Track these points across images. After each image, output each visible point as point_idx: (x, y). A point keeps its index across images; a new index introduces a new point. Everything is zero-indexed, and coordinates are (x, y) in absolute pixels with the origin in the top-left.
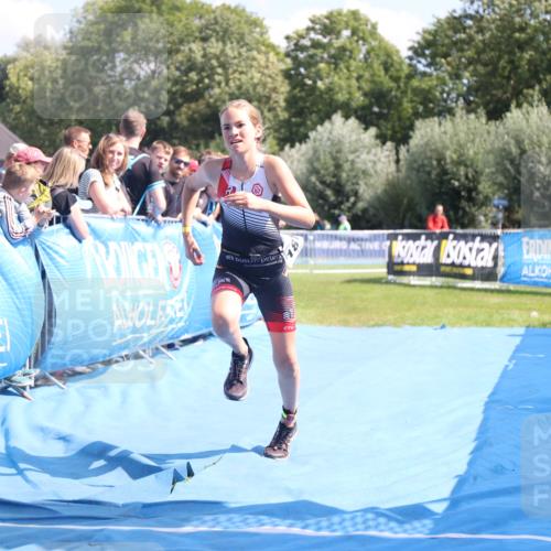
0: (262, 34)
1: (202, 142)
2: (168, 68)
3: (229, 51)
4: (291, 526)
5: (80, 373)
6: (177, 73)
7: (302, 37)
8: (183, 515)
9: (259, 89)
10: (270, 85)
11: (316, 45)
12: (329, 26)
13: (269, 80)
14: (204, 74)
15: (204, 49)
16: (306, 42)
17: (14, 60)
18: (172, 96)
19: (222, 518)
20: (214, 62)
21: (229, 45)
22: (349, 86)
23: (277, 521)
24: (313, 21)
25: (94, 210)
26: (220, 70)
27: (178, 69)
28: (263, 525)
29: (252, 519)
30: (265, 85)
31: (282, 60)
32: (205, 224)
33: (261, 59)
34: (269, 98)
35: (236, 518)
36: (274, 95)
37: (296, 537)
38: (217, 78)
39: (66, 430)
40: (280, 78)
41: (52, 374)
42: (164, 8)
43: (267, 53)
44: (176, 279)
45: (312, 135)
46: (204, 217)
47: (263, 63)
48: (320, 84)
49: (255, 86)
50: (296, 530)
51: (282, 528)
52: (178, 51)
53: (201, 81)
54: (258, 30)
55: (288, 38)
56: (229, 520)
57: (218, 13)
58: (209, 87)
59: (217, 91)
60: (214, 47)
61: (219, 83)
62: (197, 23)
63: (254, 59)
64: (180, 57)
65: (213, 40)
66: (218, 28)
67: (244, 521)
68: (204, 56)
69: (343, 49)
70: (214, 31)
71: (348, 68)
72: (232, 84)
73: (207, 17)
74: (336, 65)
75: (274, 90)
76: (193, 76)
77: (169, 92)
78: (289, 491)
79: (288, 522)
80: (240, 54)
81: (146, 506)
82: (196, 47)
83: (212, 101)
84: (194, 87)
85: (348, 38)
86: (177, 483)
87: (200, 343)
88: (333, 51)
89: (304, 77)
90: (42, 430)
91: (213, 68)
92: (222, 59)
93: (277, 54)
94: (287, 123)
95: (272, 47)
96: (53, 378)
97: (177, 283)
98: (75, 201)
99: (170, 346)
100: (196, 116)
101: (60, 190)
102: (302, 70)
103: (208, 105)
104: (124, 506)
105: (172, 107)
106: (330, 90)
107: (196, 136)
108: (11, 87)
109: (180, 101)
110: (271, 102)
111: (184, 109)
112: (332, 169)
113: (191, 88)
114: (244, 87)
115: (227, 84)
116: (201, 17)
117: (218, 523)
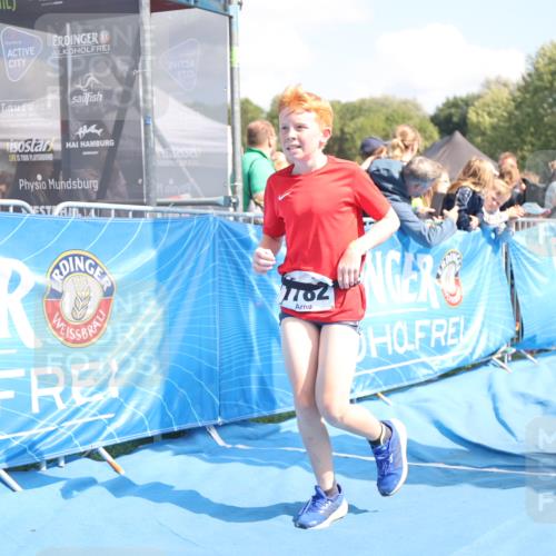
5: (546, 351)
17: (479, 97)
39: (542, 395)
90: (523, 395)
96: (529, 356)
108: (472, 124)
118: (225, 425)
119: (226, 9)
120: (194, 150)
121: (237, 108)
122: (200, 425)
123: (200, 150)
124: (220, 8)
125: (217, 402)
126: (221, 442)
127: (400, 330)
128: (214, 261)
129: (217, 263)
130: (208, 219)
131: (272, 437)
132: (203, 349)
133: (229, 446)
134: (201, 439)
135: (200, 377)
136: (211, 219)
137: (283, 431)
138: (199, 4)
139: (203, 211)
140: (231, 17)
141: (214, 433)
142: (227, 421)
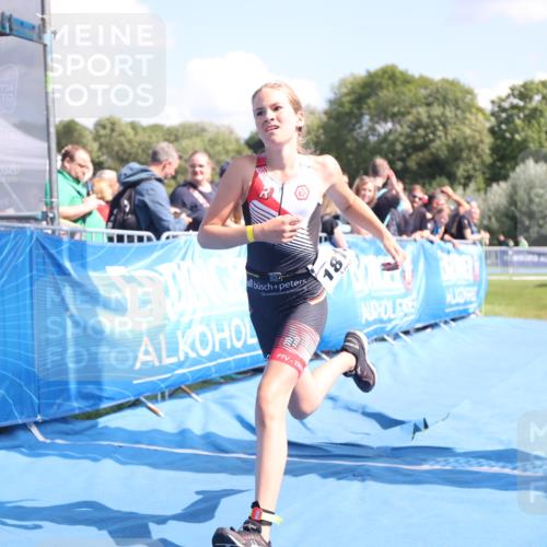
0: (472, 100)
1: (426, 181)
2: (402, 126)
3: (448, 113)
4: (503, 467)
6: (408, 130)
7: (503, 100)
8: (421, 457)
9: (470, 142)
10: (478, 138)
11: (514, 107)
12: (524, 93)
13: (477, 134)
14: (428, 131)
15: (428, 112)
16: (506, 105)
18: (405, 147)
19: (451, 459)
20: (436, 122)
21: (448, 108)
22: (540, 138)
23: (493, 463)
24: (512, 89)
25: (352, 232)
26: (441, 128)
27: (409, 127)
28: (482, 466)
29: (473, 461)
30: (474, 138)
31: (488, 120)
32: (432, 242)
33: (473, 118)
34: (476, 147)
35: (462, 460)
36: (481, 146)
37: (507, 476)
38: (439, 133)
40: (485, 132)
41: (323, 352)
42: (399, 82)
43: (476, 114)
44: (409, 283)
45: (512, 175)
46: (432, 237)
47: (474, 122)
48: (517, 137)
49: (465, 139)
50: (507, 471)
51: (496, 469)
52: (409, 113)
53: (427, 135)
54: (469, 96)
55: (493, 102)
56: (457, 461)
57: (440, 85)
58: (432, 141)
59: (438, 142)
60: (437, 110)
61: (440, 137)
62: (423, 92)
63: (466, 118)
64: (410, 118)
65: (436, 105)
66: (438, 96)
67: (468, 462)
68: (429, 117)
69: (535, 110)
70: (436, 98)
71: (539, 124)
72: (449, 137)
73: (431, 87)
74: (529, 122)
75: (482, 141)
76: (421, 132)
77: (402, 144)
78: (501, 442)
79: (501, 464)
80: (456, 116)
81: (394, 449)
82: (422, 111)
83: (434, 150)
84: (422, 140)
85: (540, 102)
86: (417, 434)
87: (429, 330)
88: (527, 112)
89: (505, 131)
91: (435, 126)
92: (443, 119)
93: (484, 114)
94: (492, 166)
95: (480, 110)
96: (324, 356)
97: (410, 287)
98: (337, 225)
99: (407, 333)
100: (423, 162)
101: (327, 218)
102: (504, 127)
103: (432, 154)
104: (378, 448)
105: (404, 155)
106: (525, 141)
107: (422, 177)
109: (410, 151)
110: (479, 150)
111: (414, 157)
112: (526, 201)
113: (419, 141)
114: (458, 141)
115: (446, 138)
116: (426, 88)
117: (448, 463)
118: (44, 422)
119: (40, 38)
120: (13, 167)
121: (53, 130)
122: (20, 422)
123: (19, 167)
124: (35, 37)
125: (37, 401)
126: (41, 438)
127: (238, 326)
128: (31, 271)
129: (35, 272)
130: (25, 232)
131: (88, 433)
132: (22, 352)
133: (48, 441)
134: (22, 436)
135: (20, 378)
136: (29, 233)
137: (100, 426)
138: (14, 32)
139: (20, 225)
140: (45, 46)
141: (35, 430)
142: (46, 418)
